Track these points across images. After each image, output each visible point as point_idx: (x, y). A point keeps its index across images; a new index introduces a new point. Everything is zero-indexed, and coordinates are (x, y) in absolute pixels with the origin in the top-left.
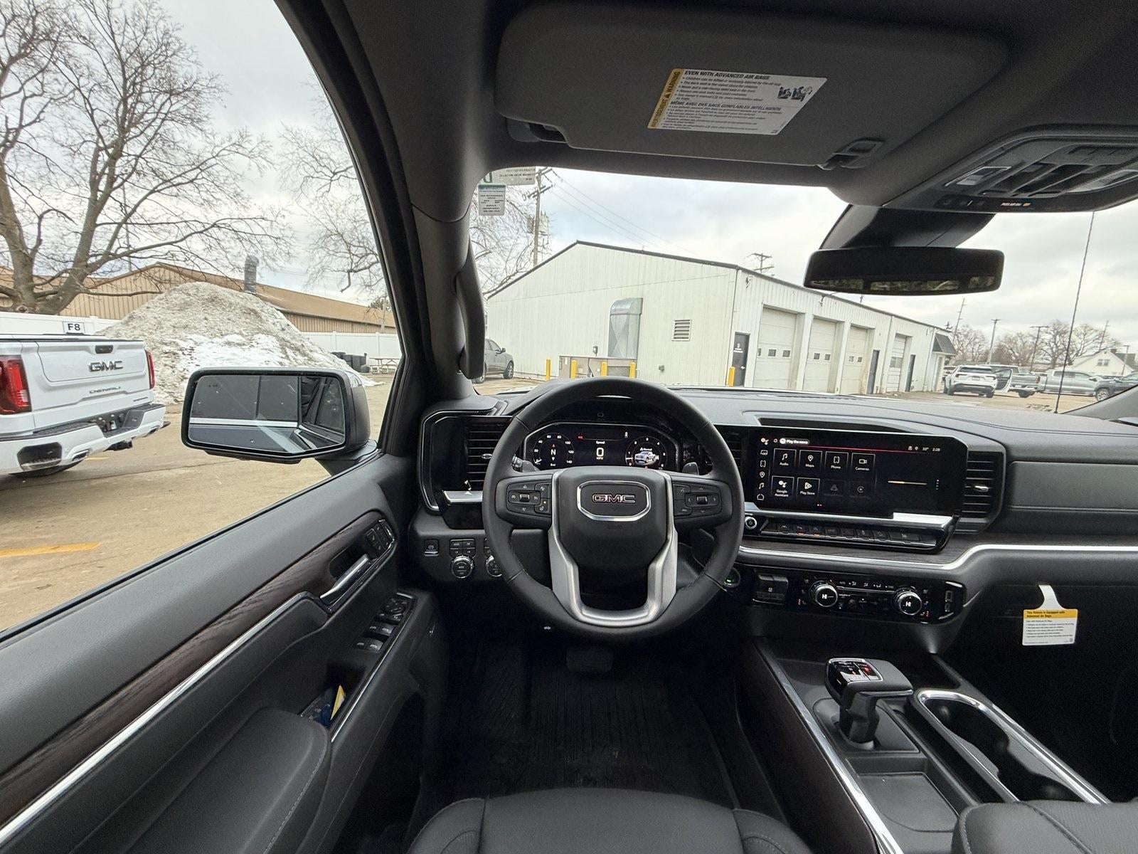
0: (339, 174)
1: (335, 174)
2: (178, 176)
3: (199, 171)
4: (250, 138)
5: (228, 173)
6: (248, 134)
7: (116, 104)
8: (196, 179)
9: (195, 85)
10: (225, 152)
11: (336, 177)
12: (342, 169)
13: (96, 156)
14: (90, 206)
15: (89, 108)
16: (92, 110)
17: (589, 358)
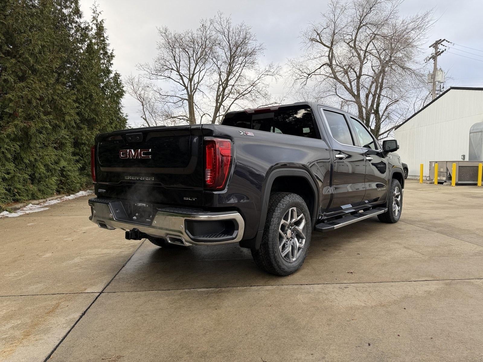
0: (311, 75)
1: (309, 75)
2: (245, 91)
3: (252, 87)
4: (273, 67)
5: (263, 85)
6: (273, 65)
7: (227, 66)
8: (251, 91)
9: (255, 50)
10: (263, 76)
11: (309, 76)
12: (313, 72)
13: (219, 88)
14: (215, 110)
15: (219, 71)
16: (220, 72)
17: (447, 162)
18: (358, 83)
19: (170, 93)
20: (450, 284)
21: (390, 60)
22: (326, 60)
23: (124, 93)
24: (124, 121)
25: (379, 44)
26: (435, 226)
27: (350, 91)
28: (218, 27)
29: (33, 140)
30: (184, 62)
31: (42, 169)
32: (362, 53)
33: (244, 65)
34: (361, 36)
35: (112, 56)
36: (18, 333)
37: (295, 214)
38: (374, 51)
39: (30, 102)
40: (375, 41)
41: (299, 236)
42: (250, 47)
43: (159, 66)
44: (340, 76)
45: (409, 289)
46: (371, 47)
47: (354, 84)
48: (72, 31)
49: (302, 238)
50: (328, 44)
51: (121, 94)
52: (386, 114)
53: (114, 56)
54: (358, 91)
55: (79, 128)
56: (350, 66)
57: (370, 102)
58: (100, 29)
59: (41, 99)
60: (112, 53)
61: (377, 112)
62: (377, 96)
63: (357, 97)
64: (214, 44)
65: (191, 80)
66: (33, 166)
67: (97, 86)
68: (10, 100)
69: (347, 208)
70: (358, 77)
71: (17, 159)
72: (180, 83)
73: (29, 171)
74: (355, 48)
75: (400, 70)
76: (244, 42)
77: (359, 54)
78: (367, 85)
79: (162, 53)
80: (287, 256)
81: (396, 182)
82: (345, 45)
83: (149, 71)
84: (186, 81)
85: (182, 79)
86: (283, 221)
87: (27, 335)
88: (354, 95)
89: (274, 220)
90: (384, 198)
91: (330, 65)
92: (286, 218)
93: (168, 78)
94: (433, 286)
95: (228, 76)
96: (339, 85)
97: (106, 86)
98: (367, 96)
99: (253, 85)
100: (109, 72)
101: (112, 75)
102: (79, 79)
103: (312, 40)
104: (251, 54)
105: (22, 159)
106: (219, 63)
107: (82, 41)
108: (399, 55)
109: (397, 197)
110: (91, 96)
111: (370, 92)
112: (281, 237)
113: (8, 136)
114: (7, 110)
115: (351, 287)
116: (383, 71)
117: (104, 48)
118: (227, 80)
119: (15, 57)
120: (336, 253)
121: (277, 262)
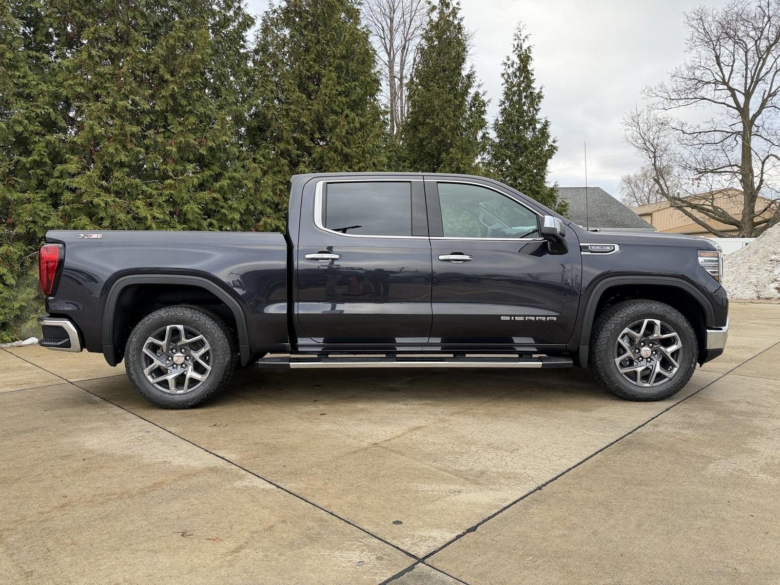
19: (705, 127)
23: (555, 151)
35: (540, 97)
53: (542, 97)
60: (541, 92)
72: (726, 104)
79: (697, 56)
83: (665, 95)
85: (734, 96)
93: (701, 99)
100: (533, 121)
101: (539, 126)
117: (529, 86)
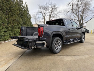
12: (68, 11)
13: (49, 16)
18: (78, 13)
19: (40, 17)
20: (91, 56)
21: (85, 8)
22: (71, 9)
24: (31, 23)
25: (83, 5)
26: (92, 43)
27: (77, 15)
28: (49, 4)
29: (14, 27)
30: (43, 11)
31: (16, 32)
32: (79, 7)
33: (54, 11)
34: (79, 3)
35: (29, 11)
36: (4, 63)
37: (58, 41)
38: (82, 6)
39: (13, 20)
40: (82, 4)
41: (59, 46)
42: (55, 7)
43: (38, 12)
44: (74, 12)
45: (81, 57)
46: (81, 5)
47: (77, 13)
48: (22, 7)
49: (60, 46)
50: (72, 5)
51: (31, 18)
52: (84, 19)
54: (78, 15)
55: (23, 25)
56: (76, 10)
57: (81, 17)
58: (27, 6)
59: (15, 20)
61: (82, 19)
62: (82, 16)
63: (78, 16)
64: (49, 7)
65: (44, 14)
66: (14, 32)
67: (26, 16)
68: (10, 20)
69: (72, 40)
70: (78, 12)
71: (11, 31)
73: (14, 33)
74: (77, 6)
75: (87, 10)
76: (54, 6)
77: (78, 7)
78: (80, 14)
80: (56, 50)
81: (83, 34)
82: (75, 5)
84: (43, 15)
86: (55, 43)
87: (6, 64)
88: (77, 16)
89: (53, 43)
90: (80, 37)
91: (72, 10)
92: (56, 42)
93: (40, 14)
94: (87, 57)
95: (51, 13)
96: (74, 14)
97: (28, 16)
98: (80, 16)
99: (56, 15)
101: (29, 14)
102: (23, 15)
103: (68, 5)
104: (56, 9)
105: (12, 31)
106: (50, 11)
107: (23, 8)
108: (87, 7)
109: (84, 37)
110: (25, 19)
111: (81, 15)
112: (55, 46)
113: (9, 27)
114: (9, 22)
115: (69, 56)
116: (84, 11)
117: (27, 9)
118: (51, 14)
119: (11, 12)
120: (68, 49)
121: (54, 51)
